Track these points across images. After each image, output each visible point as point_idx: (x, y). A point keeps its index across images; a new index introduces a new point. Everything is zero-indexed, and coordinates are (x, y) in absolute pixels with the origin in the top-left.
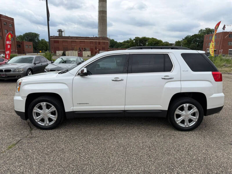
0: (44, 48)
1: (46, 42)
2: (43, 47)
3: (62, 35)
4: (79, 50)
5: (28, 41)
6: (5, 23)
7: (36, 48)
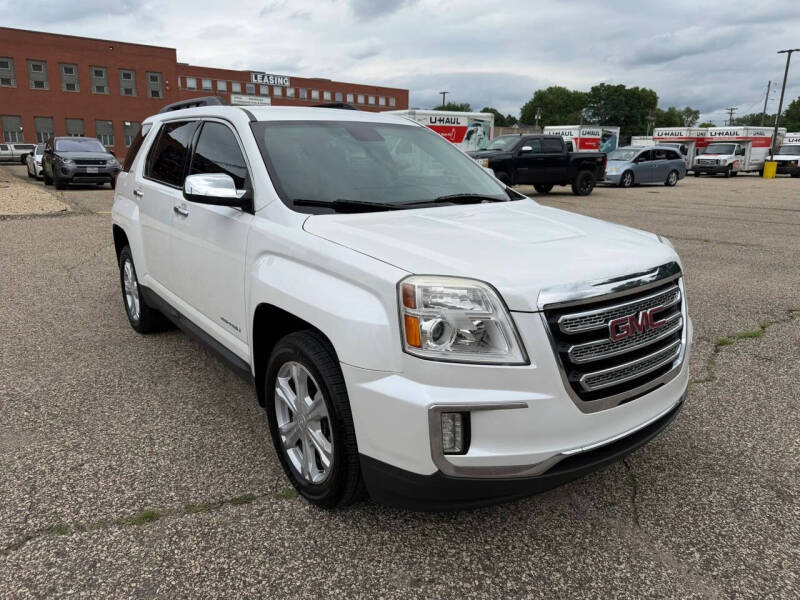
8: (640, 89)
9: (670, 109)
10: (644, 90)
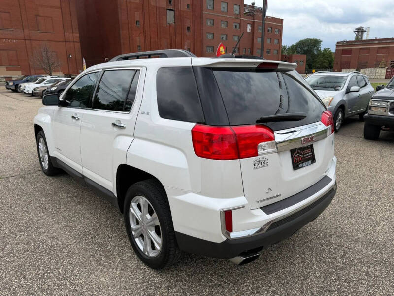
0: (325, 64)
1: (331, 53)
2: (324, 62)
3: (362, 38)
4: (389, 66)
5: (302, 54)
6: (270, 29)
7: (311, 65)
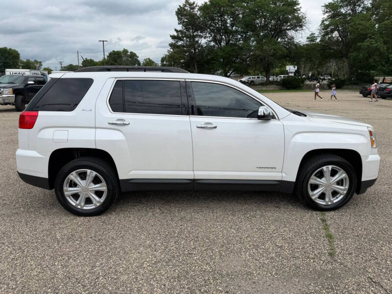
8: (8, 48)
9: (27, 60)
10: (10, 49)
